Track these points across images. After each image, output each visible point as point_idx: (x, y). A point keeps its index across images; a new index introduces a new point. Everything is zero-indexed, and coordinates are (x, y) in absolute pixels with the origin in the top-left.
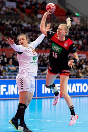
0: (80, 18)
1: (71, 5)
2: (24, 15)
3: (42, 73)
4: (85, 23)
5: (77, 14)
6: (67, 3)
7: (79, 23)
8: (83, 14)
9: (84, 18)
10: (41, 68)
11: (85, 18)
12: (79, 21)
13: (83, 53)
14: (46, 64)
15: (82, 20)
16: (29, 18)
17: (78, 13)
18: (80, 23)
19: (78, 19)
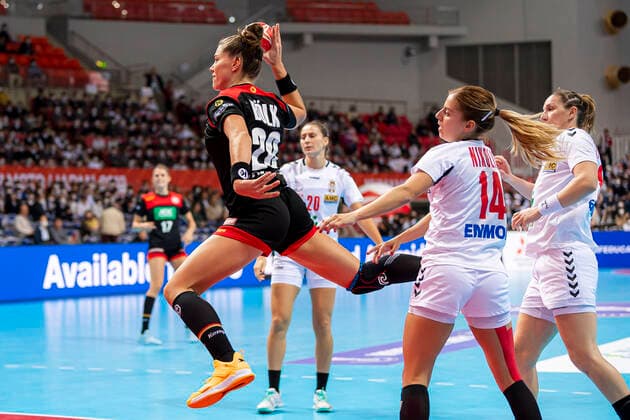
0: (108, 75)
1: (82, 38)
4: (125, 87)
5: (100, 64)
6: (73, 33)
7: (105, 89)
8: (117, 64)
9: (119, 72)
11: (123, 73)
12: (105, 83)
13: (120, 174)
14: (14, 203)
15: (115, 80)
17: (102, 60)
18: (110, 87)
19: (104, 77)
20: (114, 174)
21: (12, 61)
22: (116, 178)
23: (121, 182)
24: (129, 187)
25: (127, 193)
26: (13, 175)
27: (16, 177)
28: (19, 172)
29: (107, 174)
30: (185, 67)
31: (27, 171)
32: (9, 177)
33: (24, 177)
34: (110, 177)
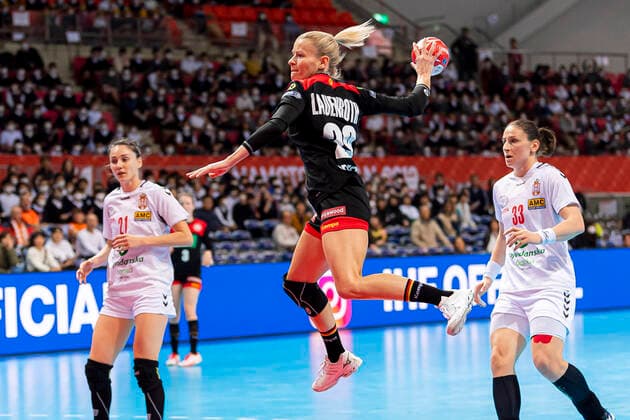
0: (390, 32)
2: (181, 26)
3: (253, 244)
5: (379, 18)
7: (387, 52)
8: (402, 17)
9: (405, 28)
10: (250, 226)
11: (411, 28)
12: (387, 43)
15: (399, 39)
16: (201, 37)
17: (382, 13)
18: (393, 49)
19: (385, 35)
20: (401, 165)
21: (263, 16)
22: (404, 170)
23: (412, 175)
24: (421, 182)
25: (419, 189)
26: (267, 169)
27: (272, 172)
28: (277, 165)
29: (392, 165)
30: (494, 19)
31: (286, 163)
32: (263, 172)
33: (282, 170)
34: (397, 170)
